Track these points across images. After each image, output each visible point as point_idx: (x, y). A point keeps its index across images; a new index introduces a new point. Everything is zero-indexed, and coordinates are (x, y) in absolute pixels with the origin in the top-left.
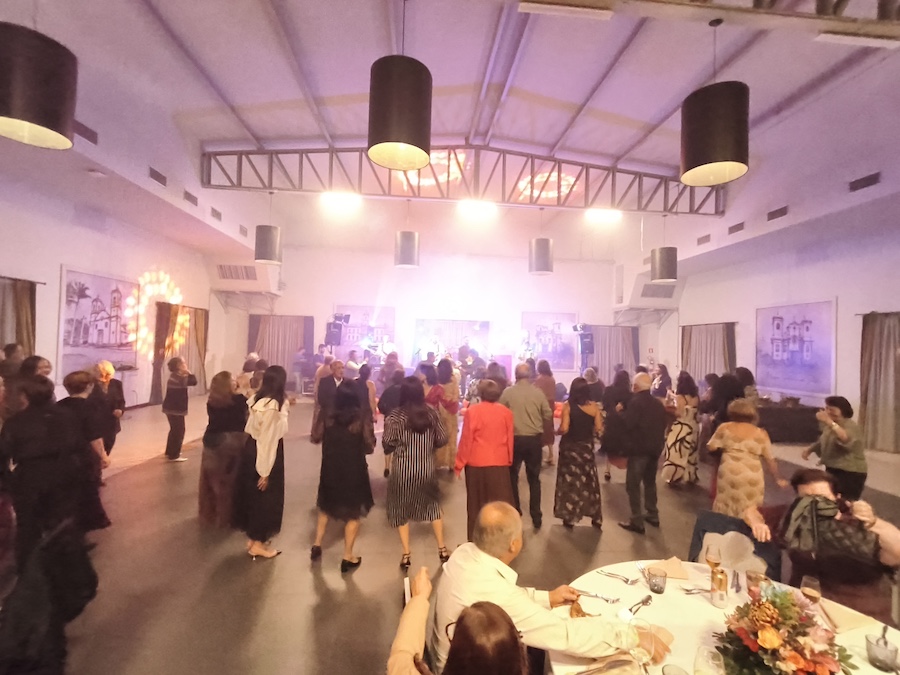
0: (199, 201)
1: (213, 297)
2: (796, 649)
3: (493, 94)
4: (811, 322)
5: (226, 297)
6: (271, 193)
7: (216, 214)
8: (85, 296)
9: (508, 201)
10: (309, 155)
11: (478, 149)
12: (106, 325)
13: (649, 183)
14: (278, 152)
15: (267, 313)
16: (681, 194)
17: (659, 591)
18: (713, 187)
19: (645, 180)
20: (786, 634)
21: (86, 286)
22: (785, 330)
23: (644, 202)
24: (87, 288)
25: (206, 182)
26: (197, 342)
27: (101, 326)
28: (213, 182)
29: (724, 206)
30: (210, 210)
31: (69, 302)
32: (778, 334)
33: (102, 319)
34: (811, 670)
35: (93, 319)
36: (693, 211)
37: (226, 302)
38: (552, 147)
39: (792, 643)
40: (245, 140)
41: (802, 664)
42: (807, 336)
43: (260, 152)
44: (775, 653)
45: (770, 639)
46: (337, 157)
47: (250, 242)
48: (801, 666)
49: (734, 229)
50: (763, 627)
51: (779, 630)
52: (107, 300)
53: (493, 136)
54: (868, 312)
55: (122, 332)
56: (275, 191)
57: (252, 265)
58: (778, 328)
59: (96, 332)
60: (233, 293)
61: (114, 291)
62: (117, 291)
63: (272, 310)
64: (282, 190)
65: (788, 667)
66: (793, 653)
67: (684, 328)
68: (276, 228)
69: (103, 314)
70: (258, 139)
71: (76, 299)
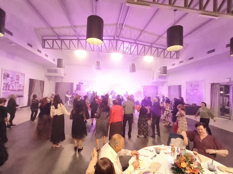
0: (42, 52)
1: (46, 77)
2: (190, 167)
3: (121, 26)
4: (199, 85)
5: (49, 78)
6: (62, 50)
7: (46, 55)
8: (9, 77)
9: (125, 54)
10: (72, 40)
11: (117, 40)
12: (15, 85)
13: (160, 50)
14: (64, 39)
15: (61, 82)
16: (168, 53)
17: (158, 153)
18: (175, 51)
19: (159, 49)
20: (188, 164)
21: (9, 74)
22: (193, 87)
23: (159, 55)
24: (9, 75)
25: (44, 47)
26: (41, 90)
27: (13, 85)
28: (46, 47)
29: (179, 56)
30: (45, 55)
31: (4, 78)
32: (191, 88)
33: (14, 83)
34: (193, 172)
35: (11, 83)
36: (171, 57)
37: (49, 79)
38: (136, 40)
39: (189, 166)
40: (55, 36)
41: (191, 171)
42: (198, 88)
43: (59, 39)
44: (185, 168)
45: (184, 165)
46: (80, 41)
47: (56, 63)
48: (191, 172)
49: (181, 62)
50: (182, 162)
51: (186, 162)
52: (15, 78)
53: (121, 37)
54: (212, 83)
55: (19, 87)
56: (63, 50)
57: (57, 69)
58: (191, 86)
59: (12, 87)
60: (51, 76)
61: (17, 76)
62: (18, 75)
63: (62, 81)
64: (65, 49)
65: (188, 172)
66: (189, 168)
67: (169, 86)
68: (63, 59)
69: (14, 82)
70: (58, 36)
71: (6, 78)
